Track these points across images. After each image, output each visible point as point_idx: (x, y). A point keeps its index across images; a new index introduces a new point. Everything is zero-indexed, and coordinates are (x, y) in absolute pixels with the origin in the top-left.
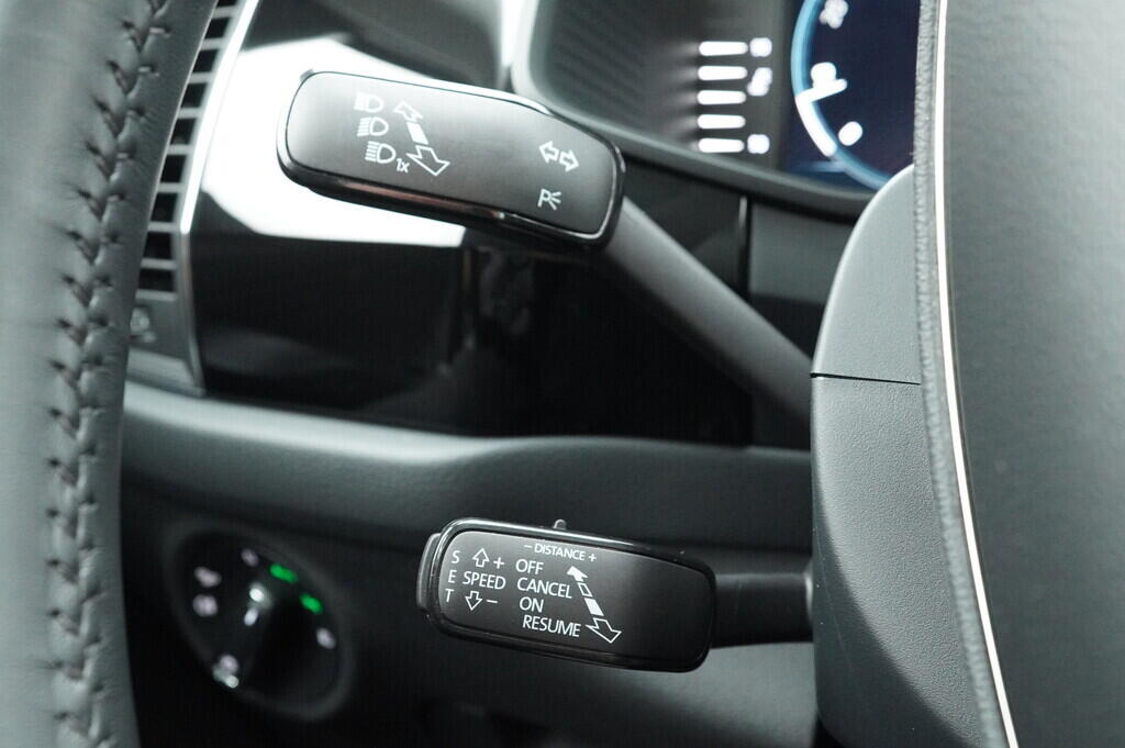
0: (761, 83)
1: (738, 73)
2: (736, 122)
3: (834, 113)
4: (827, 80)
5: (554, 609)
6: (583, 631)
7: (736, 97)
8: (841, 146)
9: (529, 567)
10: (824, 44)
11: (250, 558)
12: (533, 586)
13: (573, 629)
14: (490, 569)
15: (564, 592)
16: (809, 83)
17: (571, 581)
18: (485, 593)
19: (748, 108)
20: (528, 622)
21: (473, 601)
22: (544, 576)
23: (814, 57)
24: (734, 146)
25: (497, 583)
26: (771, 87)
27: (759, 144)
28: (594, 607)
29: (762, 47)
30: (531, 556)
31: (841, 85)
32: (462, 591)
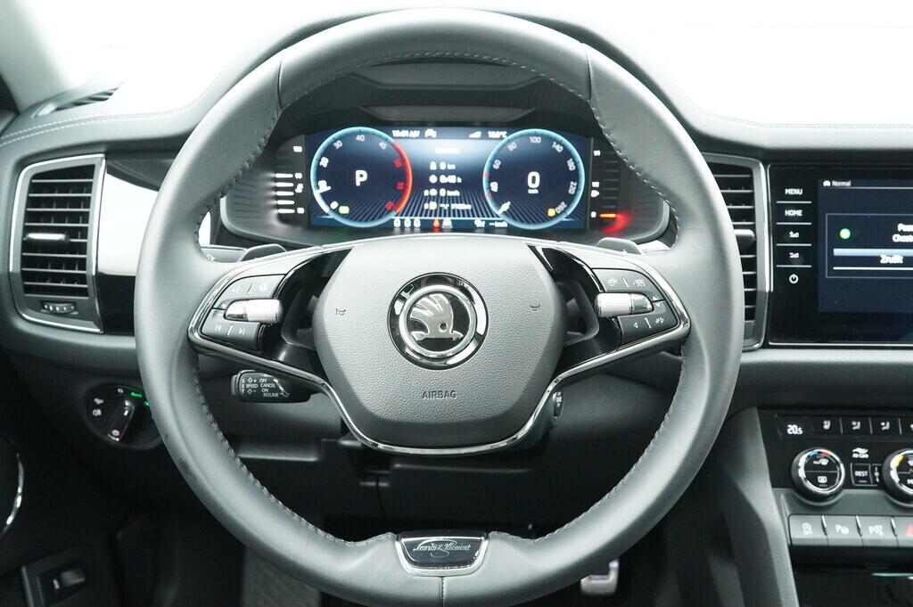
0: (300, 188)
1: (291, 185)
2: (292, 202)
3: (327, 197)
4: (324, 186)
5: (271, 390)
6: (280, 395)
7: (291, 194)
8: (331, 209)
9: (263, 380)
10: (321, 173)
11: (120, 391)
12: (265, 385)
13: (277, 395)
14: (253, 383)
15: (273, 386)
16: (318, 187)
17: (275, 383)
18: (253, 389)
19: (296, 197)
20: (265, 395)
21: (250, 392)
22: (268, 382)
23: (318, 179)
24: (292, 211)
25: (255, 386)
26: (303, 190)
27: (301, 211)
28: (281, 388)
29: (299, 176)
30: (263, 378)
31: (329, 188)
32: (246, 389)
